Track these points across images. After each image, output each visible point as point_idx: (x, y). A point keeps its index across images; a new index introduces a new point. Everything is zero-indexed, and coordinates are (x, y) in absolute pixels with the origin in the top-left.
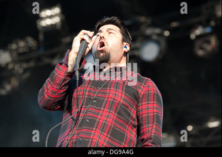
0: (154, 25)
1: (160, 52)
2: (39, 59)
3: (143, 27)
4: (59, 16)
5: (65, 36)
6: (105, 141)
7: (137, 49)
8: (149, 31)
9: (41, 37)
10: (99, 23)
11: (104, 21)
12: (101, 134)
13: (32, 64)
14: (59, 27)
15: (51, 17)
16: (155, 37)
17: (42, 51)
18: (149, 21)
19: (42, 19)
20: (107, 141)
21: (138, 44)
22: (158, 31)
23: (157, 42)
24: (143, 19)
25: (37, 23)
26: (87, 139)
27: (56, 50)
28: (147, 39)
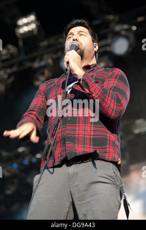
0: (122, 22)
1: (130, 46)
2: (20, 64)
3: (112, 25)
4: (35, 23)
5: (42, 41)
6: (91, 131)
7: (109, 45)
8: (118, 28)
9: (21, 43)
10: (69, 26)
11: (74, 23)
12: (85, 126)
13: (15, 69)
14: (36, 32)
15: (27, 24)
16: (124, 33)
17: (23, 57)
18: (117, 18)
19: (20, 27)
20: (92, 130)
21: (109, 41)
22: (126, 26)
23: (127, 37)
24: (111, 17)
25: (16, 31)
26: (74, 135)
27: (35, 54)
28: (117, 35)
